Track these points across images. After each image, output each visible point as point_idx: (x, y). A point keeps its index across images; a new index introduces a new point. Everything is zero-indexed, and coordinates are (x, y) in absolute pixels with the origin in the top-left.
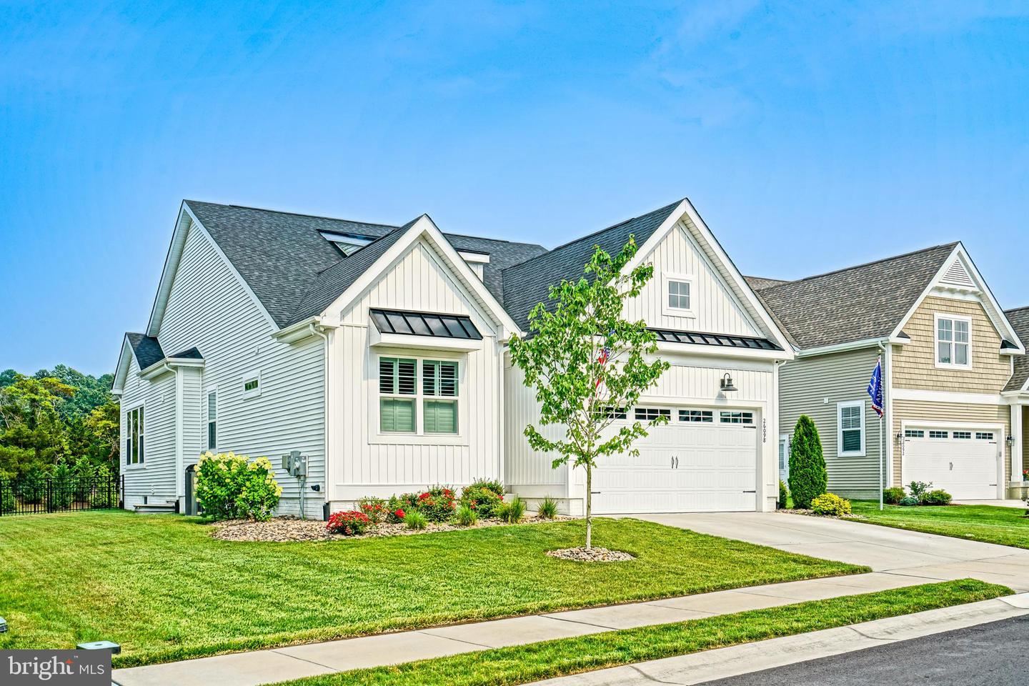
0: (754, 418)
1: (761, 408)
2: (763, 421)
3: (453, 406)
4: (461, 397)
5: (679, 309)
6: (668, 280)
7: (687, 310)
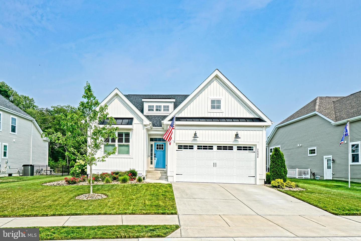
0: (254, 149)
1: (256, 145)
2: (257, 150)
3: (128, 146)
4: (130, 143)
5: (216, 109)
6: (211, 100)
7: (220, 110)
